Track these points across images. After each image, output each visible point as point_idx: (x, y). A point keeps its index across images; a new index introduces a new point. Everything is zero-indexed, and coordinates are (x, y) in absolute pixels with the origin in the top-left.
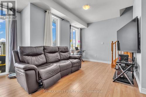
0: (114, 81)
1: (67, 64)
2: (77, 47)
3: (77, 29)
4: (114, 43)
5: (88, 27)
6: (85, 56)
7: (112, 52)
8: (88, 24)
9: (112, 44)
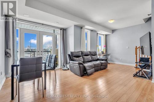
0: (134, 76)
1: (98, 63)
2: (102, 51)
3: (103, 36)
4: (137, 47)
5: (113, 33)
6: (110, 59)
7: (136, 56)
8: (113, 31)
9: (136, 48)
